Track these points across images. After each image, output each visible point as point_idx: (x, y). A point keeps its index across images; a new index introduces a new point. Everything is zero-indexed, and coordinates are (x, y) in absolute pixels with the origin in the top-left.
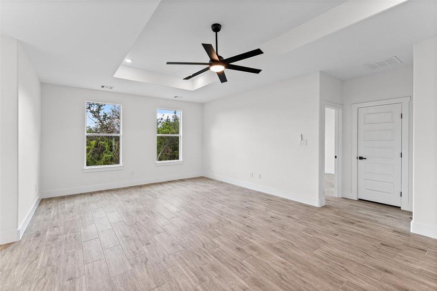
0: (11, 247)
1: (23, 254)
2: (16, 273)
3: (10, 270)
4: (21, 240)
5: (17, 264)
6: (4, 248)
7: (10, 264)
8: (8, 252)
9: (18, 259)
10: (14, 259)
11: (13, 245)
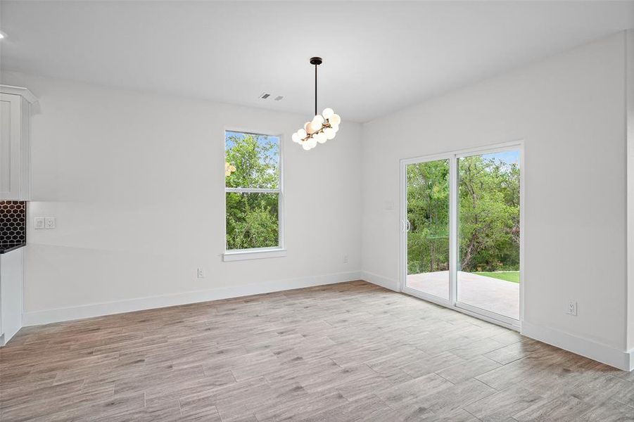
0: (610, 374)
1: (621, 396)
2: (593, 416)
3: (590, 406)
4: (630, 373)
5: (603, 404)
6: (602, 371)
7: (595, 397)
8: (602, 379)
9: (610, 399)
10: (604, 394)
11: (616, 373)
